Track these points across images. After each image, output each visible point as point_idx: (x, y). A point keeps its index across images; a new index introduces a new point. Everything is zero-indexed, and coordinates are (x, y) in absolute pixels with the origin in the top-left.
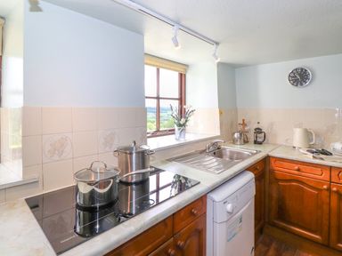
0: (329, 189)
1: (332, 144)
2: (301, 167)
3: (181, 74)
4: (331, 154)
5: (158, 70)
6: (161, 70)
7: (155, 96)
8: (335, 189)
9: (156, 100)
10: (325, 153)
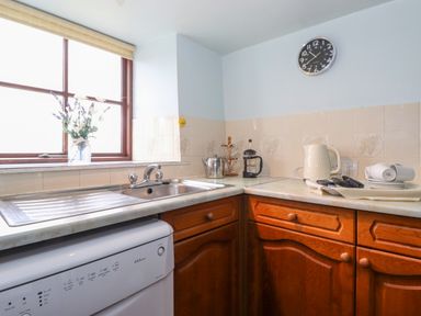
0: (352, 261)
1: (368, 168)
2: (300, 213)
3: (125, 61)
4: (361, 186)
5: (66, 41)
6: (70, 42)
7: (61, 89)
8: (363, 260)
9: (61, 98)
10: (348, 183)
